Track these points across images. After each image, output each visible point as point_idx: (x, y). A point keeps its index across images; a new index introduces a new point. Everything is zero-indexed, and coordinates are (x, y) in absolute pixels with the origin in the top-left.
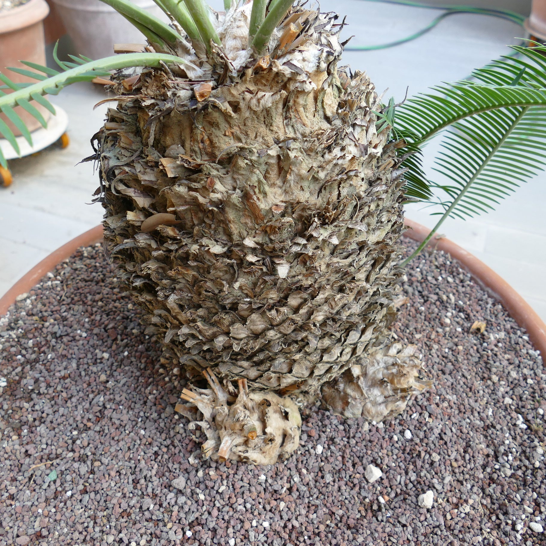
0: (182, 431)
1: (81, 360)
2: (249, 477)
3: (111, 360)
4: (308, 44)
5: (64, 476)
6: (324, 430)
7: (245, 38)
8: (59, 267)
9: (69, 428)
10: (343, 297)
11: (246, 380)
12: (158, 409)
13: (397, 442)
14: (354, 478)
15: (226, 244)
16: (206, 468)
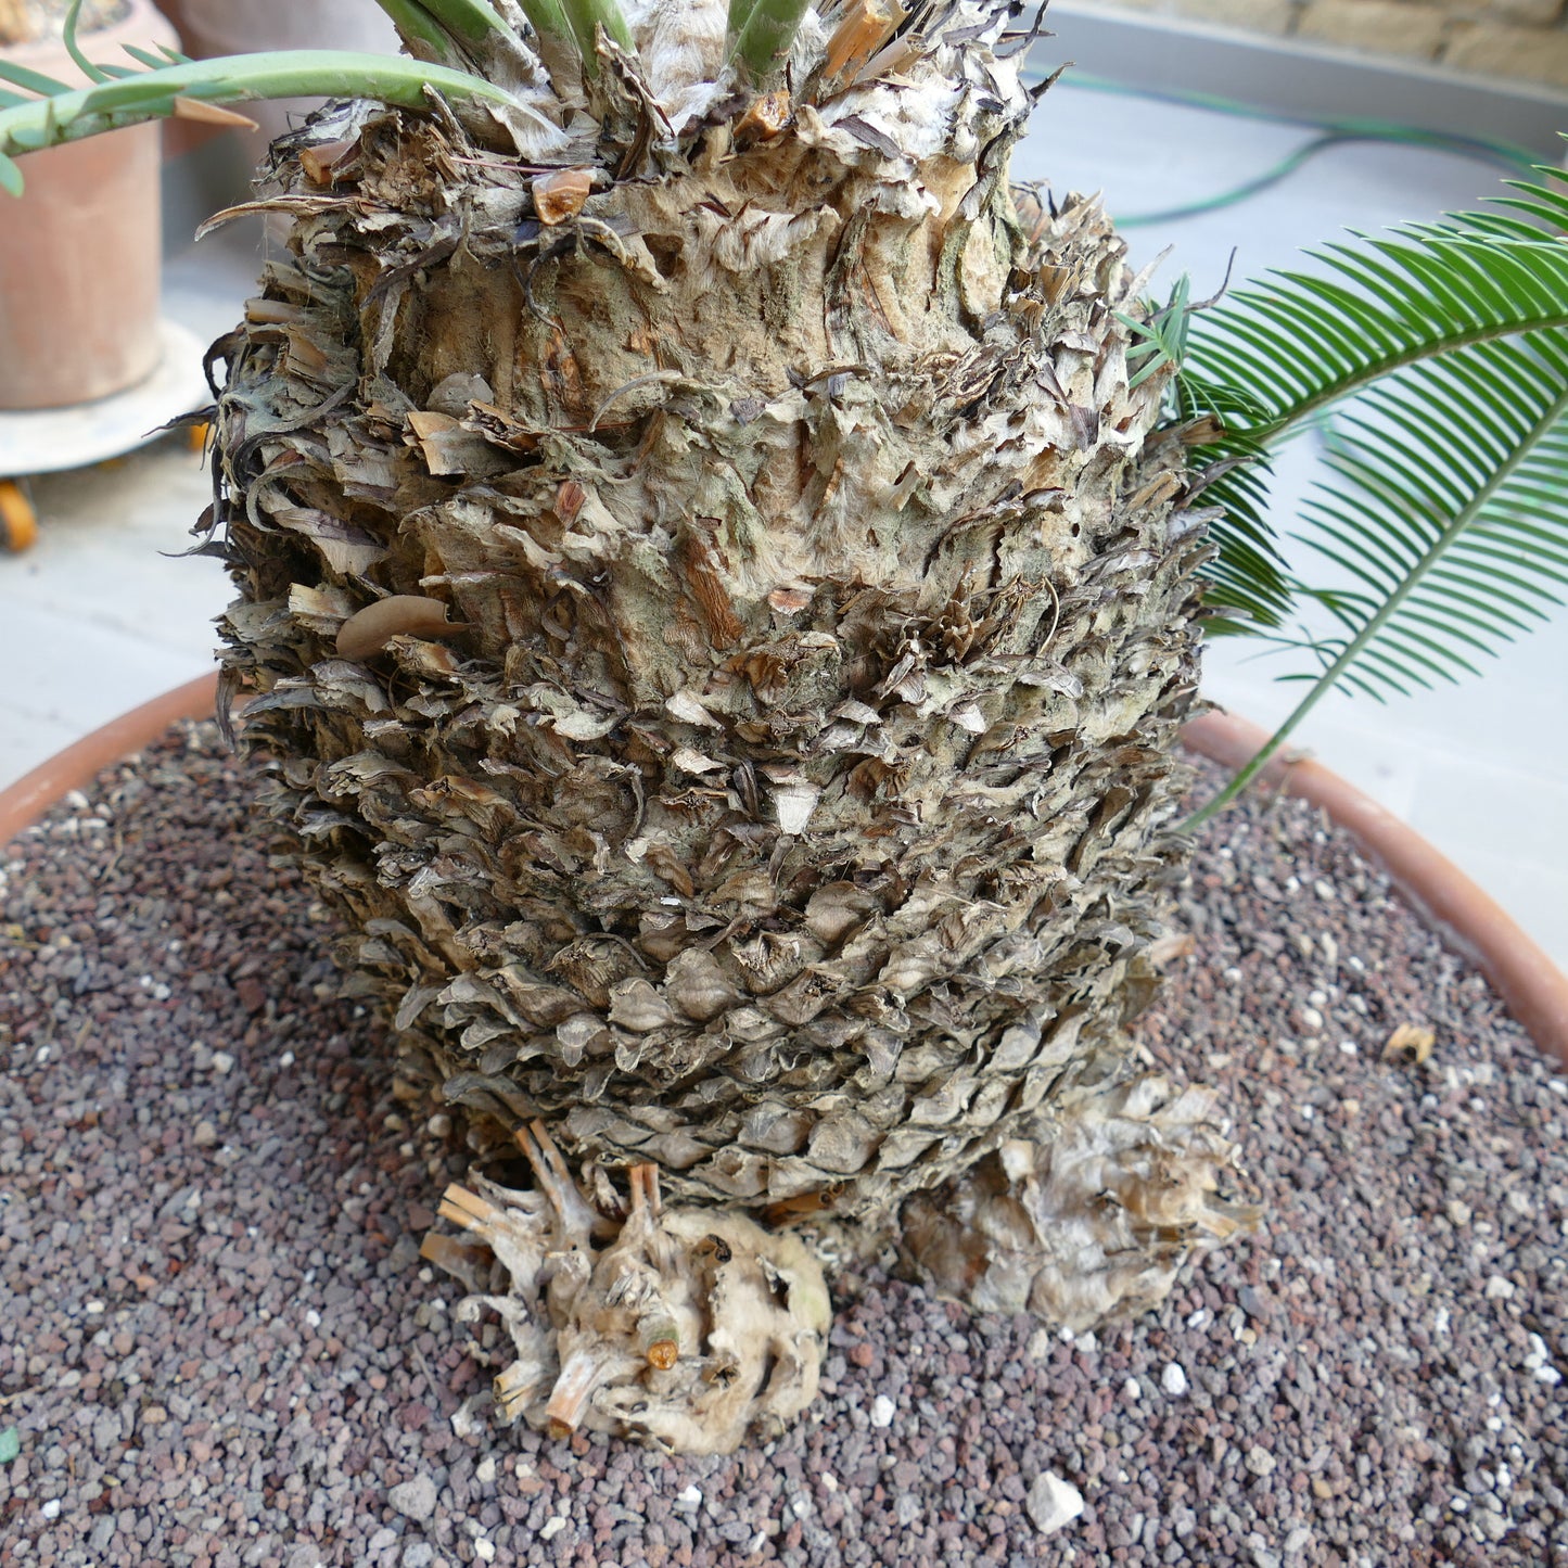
0: (437, 1324)
1: (143, 1072)
2: (647, 1490)
3: (238, 1077)
4: (919, 73)
5: (41, 1449)
6: (901, 1346)
7: (716, 45)
8: (107, 777)
9: (79, 1290)
10: (990, 912)
11: (655, 1169)
12: (371, 1244)
13: (1137, 1403)
14: (992, 1512)
15: (612, 710)
16: (506, 1453)
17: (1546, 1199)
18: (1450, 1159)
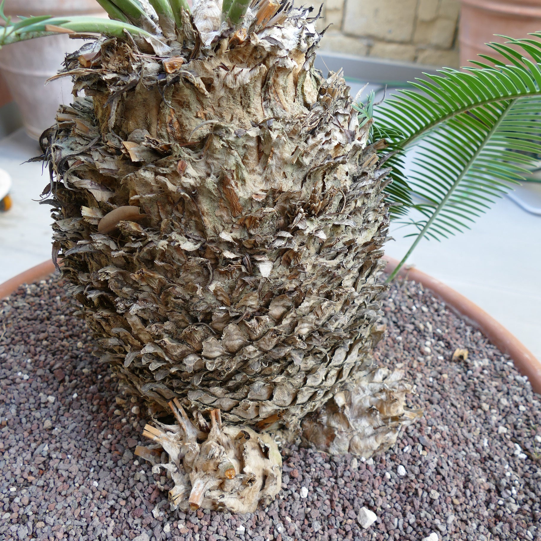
0: (143, 479)
1: (22, 405)
2: (226, 528)
3: (57, 404)
6: (308, 469)
7: (217, 19)
9: (6, 484)
10: (330, 305)
11: (219, 411)
12: (114, 455)
13: (390, 480)
14: (346, 524)
15: (199, 241)
16: (173, 521)
17: (512, 400)
18: (480, 390)
